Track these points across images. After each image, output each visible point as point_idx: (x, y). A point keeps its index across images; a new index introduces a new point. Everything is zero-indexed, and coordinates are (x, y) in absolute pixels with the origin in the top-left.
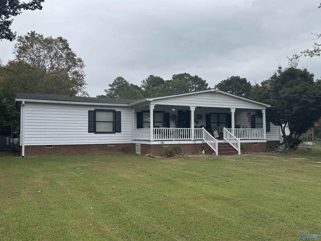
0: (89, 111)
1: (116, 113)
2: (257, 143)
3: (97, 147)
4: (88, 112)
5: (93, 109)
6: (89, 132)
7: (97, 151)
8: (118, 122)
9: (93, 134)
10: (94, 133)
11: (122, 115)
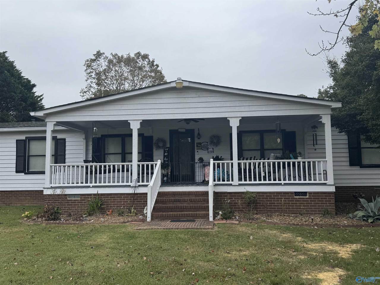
0: (17, 141)
1: (57, 141)
2: (305, 193)
3: (28, 195)
4: (15, 142)
5: (23, 137)
6: (17, 172)
7: (29, 202)
8: (60, 155)
9: (22, 176)
10: (23, 174)
11: (67, 144)
